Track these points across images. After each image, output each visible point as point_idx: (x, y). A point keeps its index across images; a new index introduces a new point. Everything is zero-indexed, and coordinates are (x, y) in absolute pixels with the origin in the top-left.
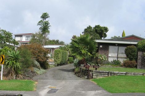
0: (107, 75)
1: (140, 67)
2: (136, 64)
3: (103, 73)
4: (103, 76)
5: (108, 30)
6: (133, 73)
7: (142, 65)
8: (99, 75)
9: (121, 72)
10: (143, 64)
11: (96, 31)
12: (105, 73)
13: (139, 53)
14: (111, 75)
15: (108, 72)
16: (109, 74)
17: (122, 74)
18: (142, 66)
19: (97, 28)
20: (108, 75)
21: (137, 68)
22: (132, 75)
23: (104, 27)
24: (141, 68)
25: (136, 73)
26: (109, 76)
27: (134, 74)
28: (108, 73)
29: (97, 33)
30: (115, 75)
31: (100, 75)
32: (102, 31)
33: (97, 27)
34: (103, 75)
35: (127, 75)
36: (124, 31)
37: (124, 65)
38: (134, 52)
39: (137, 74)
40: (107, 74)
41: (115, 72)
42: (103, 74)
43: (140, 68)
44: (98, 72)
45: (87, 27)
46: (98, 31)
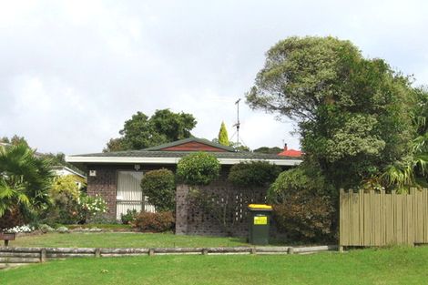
0: (38, 260)
1: (185, 228)
2: (173, 219)
3: (24, 254)
4: (26, 262)
5: (196, 123)
6: (117, 250)
7: (189, 223)
8: (12, 259)
9: (80, 249)
10: (193, 221)
11: (158, 126)
12: (32, 252)
13: (179, 188)
14: (47, 257)
15: (39, 249)
16: (43, 255)
17: (82, 253)
18: (191, 226)
19: (160, 119)
20: (40, 258)
21: (175, 232)
22: (116, 255)
23: (184, 116)
24: (187, 232)
25: (127, 250)
26: (43, 259)
27: (120, 253)
28: (40, 252)
29: (161, 132)
30: (62, 257)
31: (16, 259)
32: (176, 125)
33: (162, 114)
34: (24, 260)
35: (98, 255)
36: (223, 125)
37: (138, 226)
38: (165, 185)
39: (130, 252)
40: (36, 254)
41: (61, 249)
42: (26, 257)
43: (183, 231)
44: (11, 251)
45: (134, 117)
46: (163, 127)
